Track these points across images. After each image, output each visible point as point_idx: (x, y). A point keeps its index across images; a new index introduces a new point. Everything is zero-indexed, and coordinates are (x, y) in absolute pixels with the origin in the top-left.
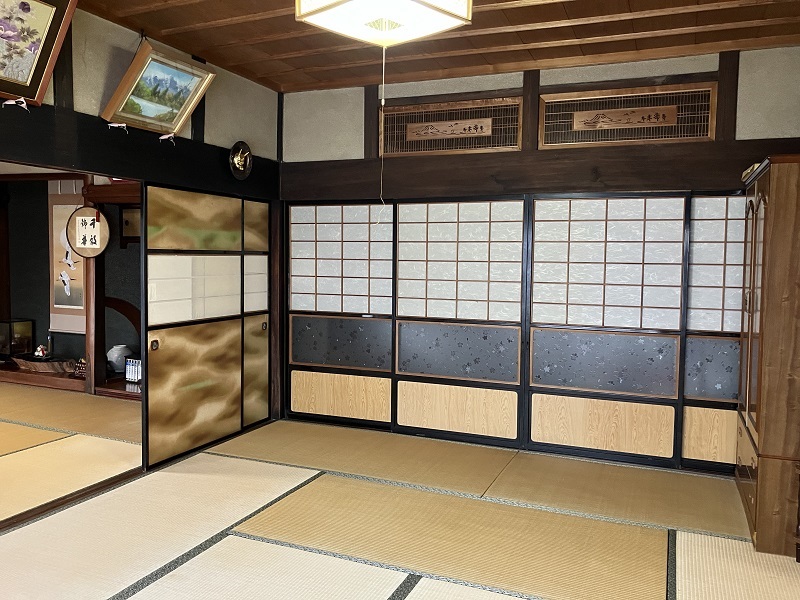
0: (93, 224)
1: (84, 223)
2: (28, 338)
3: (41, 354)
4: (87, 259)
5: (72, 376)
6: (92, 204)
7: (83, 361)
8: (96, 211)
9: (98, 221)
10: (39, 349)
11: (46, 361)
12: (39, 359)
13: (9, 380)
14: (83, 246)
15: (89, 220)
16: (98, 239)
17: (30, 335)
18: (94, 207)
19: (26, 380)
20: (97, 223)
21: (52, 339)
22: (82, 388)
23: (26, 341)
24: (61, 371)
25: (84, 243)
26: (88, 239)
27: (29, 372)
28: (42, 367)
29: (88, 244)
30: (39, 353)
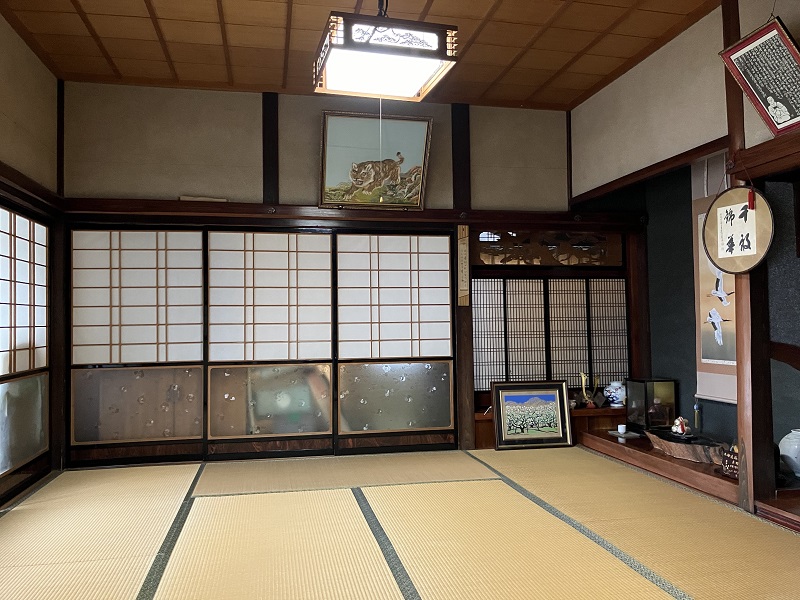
0: (744, 215)
1: (730, 216)
2: (669, 405)
3: (680, 431)
4: (738, 275)
5: (718, 472)
6: (742, 183)
7: (736, 451)
8: (748, 190)
9: (752, 206)
10: (677, 422)
11: (688, 441)
12: (676, 439)
13: (636, 463)
14: (729, 254)
15: (737, 209)
16: (753, 239)
17: (673, 400)
18: (747, 185)
19: (655, 466)
20: (751, 212)
21: (700, 409)
22: (733, 497)
23: (667, 409)
24: (705, 460)
25: (731, 249)
26: (737, 242)
27: (662, 455)
28: (678, 450)
29: (737, 251)
30: (677, 429)
